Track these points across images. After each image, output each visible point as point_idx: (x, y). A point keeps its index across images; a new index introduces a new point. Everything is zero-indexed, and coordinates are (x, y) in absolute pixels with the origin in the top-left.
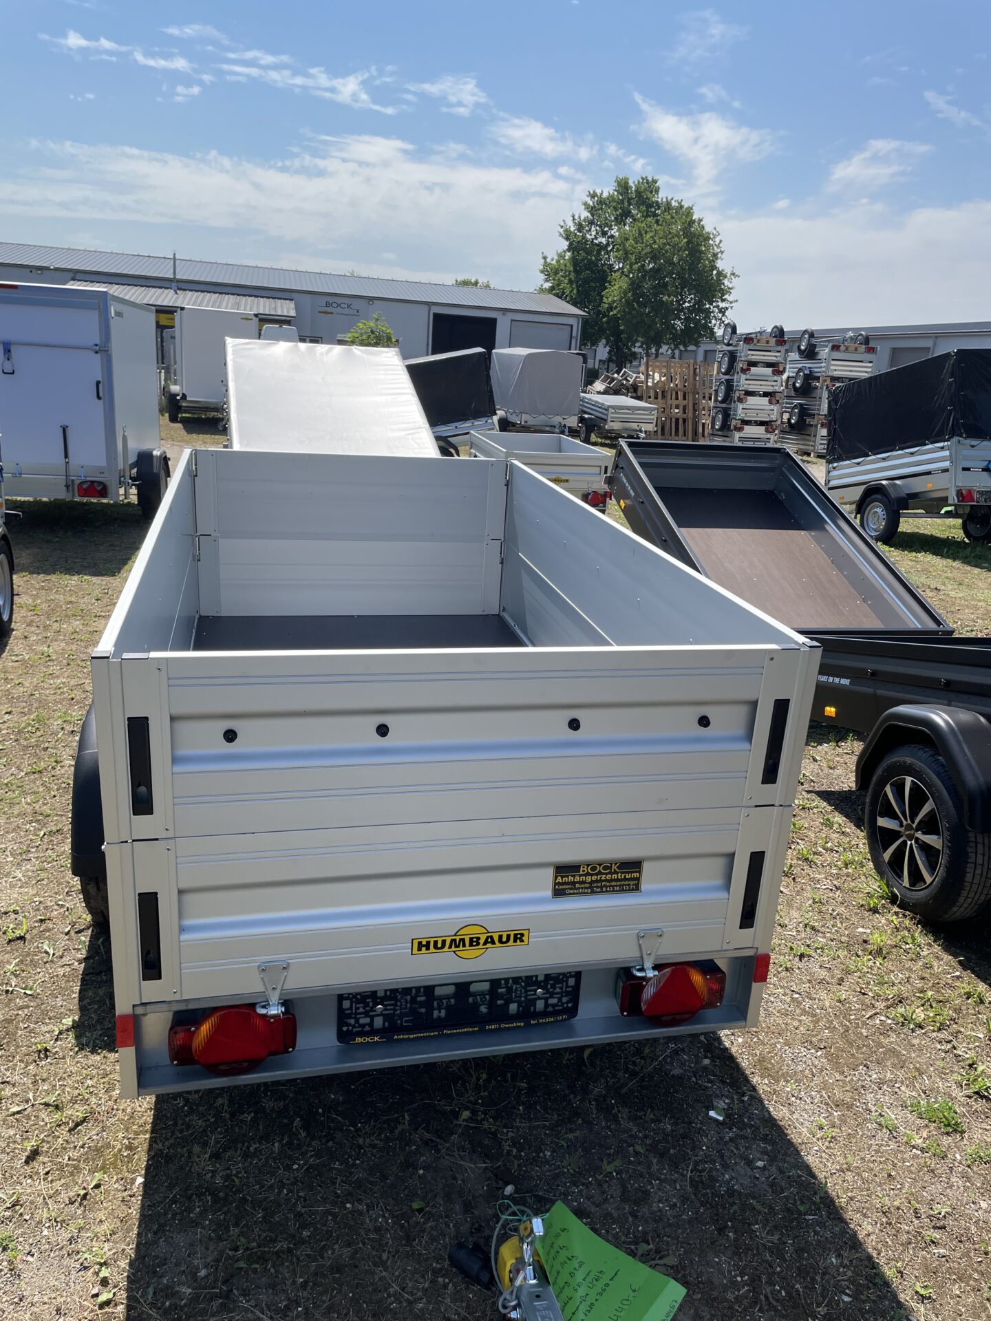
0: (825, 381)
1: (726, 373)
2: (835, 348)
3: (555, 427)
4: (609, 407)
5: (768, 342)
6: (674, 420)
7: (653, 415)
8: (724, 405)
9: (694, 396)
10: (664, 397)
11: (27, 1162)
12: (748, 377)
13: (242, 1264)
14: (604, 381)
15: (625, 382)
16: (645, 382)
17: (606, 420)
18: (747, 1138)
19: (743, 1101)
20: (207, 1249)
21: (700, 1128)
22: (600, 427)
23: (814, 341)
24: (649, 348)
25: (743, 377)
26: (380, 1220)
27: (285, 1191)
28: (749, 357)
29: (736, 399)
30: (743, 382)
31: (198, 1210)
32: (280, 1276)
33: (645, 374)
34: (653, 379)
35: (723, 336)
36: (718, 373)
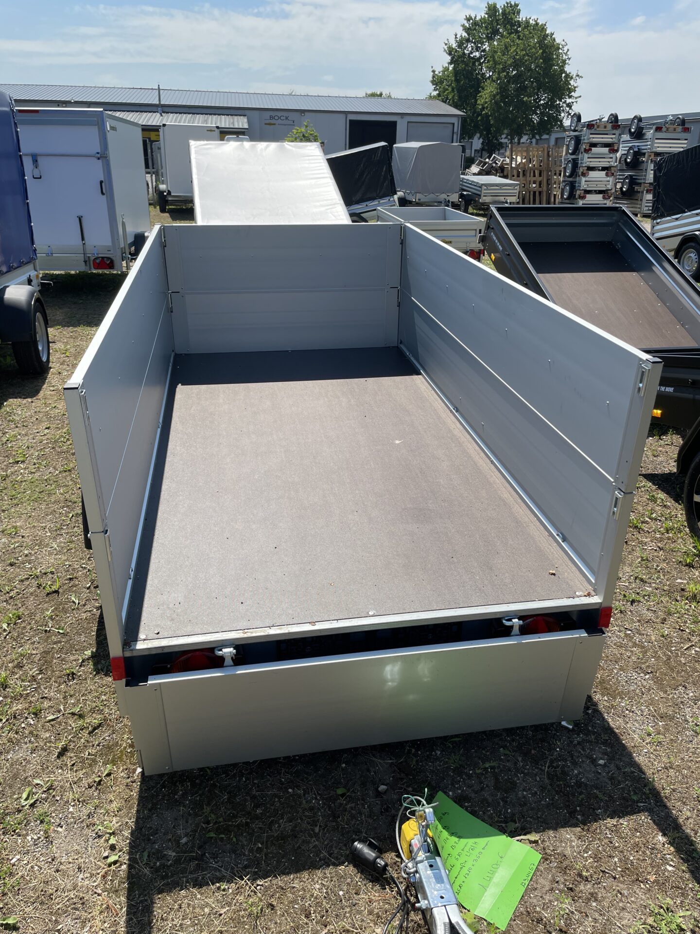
0: (650, 156)
1: (572, 154)
2: (659, 129)
3: (441, 202)
4: (482, 185)
5: (605, 127)
6: (532, 193)
7: (516, 189)
8: (571, 179)
9: (548, 173)
10: (524, 175)
11: (58, 757)
12: (590, 156)
13: (212, 835)
14: (478, 165)
15: (494, 165)
16: (510, 164)
17: (480, 195)
18: (591, 742)
19: (588, 713)
20: (187, 822)
21: (555, 734)
22: (475, 201)
23: (642, 124)
24: (512, 139)
25: (586, 156)
26: (314, 801)
27: (244, 779)
28: (591, 140)
29: (580, 173)
30: (586, 160)
31: (181, 792)
32: (240, 843)
33: (510, 157)
34: (516, 161)
35: (571, 126)
36: (566, 154)
